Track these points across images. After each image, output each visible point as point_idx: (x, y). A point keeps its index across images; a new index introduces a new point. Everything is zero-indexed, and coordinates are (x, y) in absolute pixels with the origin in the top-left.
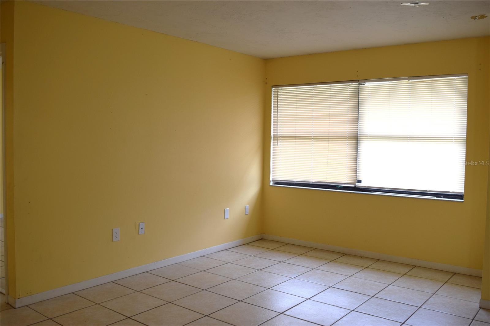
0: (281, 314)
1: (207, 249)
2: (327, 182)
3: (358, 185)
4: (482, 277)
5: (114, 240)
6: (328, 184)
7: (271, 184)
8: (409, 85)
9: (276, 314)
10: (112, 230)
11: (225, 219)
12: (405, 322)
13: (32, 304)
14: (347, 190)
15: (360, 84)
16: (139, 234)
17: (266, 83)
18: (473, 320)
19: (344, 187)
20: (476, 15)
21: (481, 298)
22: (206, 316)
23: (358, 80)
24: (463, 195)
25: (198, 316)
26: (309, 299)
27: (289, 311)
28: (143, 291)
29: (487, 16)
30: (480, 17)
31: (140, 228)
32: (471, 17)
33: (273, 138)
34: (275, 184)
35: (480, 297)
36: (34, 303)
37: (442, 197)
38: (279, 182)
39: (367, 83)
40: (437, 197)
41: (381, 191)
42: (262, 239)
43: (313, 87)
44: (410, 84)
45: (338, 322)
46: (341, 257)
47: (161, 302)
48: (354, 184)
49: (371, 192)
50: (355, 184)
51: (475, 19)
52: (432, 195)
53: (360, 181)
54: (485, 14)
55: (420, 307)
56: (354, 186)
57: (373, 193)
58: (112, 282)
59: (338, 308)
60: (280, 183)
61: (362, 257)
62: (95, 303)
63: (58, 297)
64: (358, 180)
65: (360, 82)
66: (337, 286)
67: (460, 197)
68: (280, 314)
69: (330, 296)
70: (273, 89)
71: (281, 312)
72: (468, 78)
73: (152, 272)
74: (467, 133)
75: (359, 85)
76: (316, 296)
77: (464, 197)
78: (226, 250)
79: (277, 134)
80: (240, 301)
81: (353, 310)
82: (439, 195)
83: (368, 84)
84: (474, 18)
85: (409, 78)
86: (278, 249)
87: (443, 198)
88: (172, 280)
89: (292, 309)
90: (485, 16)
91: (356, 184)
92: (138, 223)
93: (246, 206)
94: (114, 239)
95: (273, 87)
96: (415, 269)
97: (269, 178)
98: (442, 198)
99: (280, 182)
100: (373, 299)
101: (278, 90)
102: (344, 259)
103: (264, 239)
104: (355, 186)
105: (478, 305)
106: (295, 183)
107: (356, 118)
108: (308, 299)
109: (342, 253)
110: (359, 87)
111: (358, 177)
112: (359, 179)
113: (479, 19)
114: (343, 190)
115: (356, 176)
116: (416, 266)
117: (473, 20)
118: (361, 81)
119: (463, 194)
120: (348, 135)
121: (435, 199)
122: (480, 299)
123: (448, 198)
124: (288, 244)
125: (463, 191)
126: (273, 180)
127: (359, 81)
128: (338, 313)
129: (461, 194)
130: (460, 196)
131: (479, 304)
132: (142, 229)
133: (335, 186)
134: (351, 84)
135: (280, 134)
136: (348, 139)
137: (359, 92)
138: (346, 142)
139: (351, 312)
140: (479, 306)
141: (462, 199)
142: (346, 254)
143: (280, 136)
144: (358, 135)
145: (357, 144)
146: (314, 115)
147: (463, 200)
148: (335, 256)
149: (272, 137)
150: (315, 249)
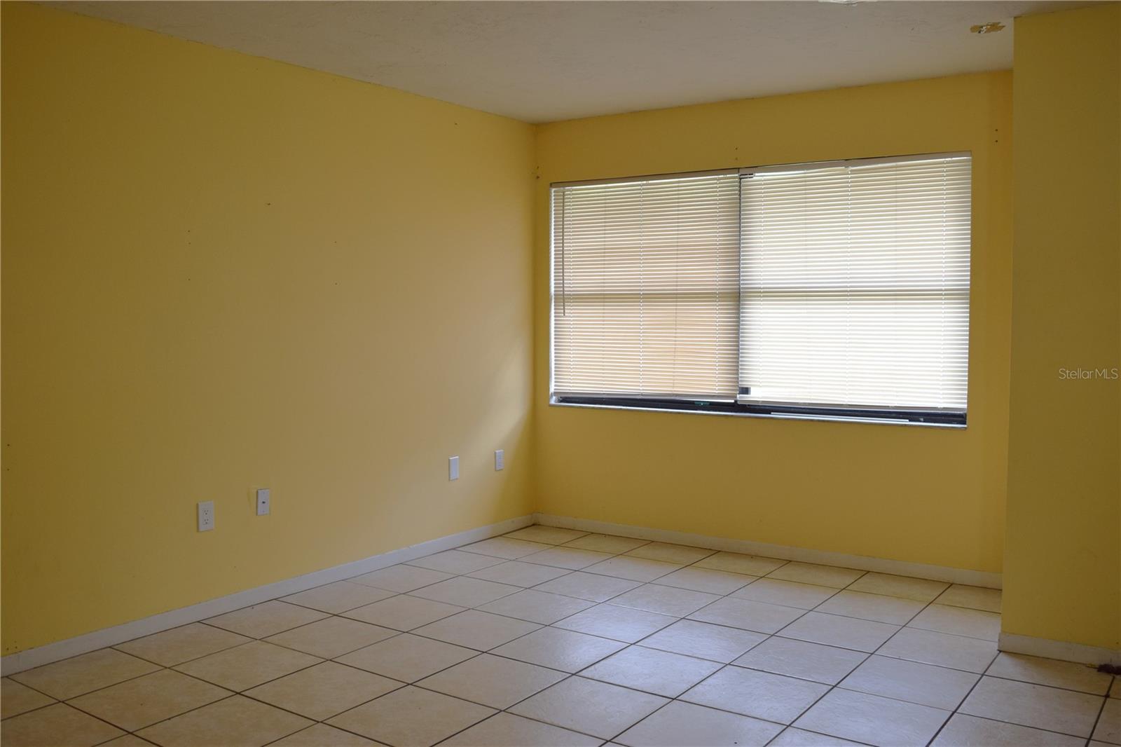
0: (574, 676)
1: (411, 547)
2: (673, 395)
3: (742, 398)
4: (1001, 590)
5: (201, 530)
6: (678, 398)
7: (553, 401)
8: (848, 178)
9: (561, 676)
10: (197, 505)
11: (449, 480)
12: (839, 683)
13: (20, 673)
14: (720, 411)
15: (742, 177)
16: (257, 514)
17: (538, 177)
18: (983, 675)
19: (712, 404)
20: (982, 24)
21: (1002, 631)
22: (409, 684)
23: (739, 168)
24: (966, 414)
25: (392, 685)
26: (634, 644)
27: (589, 669)
28: (269, 639)
29: (1004, 26)
30: (989, 27)
31: (260, 501)
32: (971, 29)
33: (555, 299)
34: (561, 402)
35: (999, 629)
36: (25, 671)
37: (922, 419)
38: (569, 398)
39: (757, 174)
40: (910, 421)
41: (792, 410)
42: (533, 525)
43: (640, 185)
44: (850, 176)
45: (696, 689)
46: (708, 558)
47: (310, 660)
48: (734, 397)
49: (770, 414)
50: (736, 397)
51: (980, 32)
52: (901, 416)
53: (745, 391)
54: (998, 21)
55: (872, 654)
56: (733, 401)
57: (774, 415)
58: (198, 622)
59: (696, 660)
60: (573, 400)
61: (753, 557)
62: (162, 666)
63: (78, 656)
64: (743, 388)
65: (742, 172)
66: (697, 616)
67: (961, 419)
68: (570, 677)
69: (679, 638)
70: (553, 190)
71: (574, 672)
72: (973, 161)
73: (289, 599)
74: (971, 280)
75: (741, 179)
76: (649, 638)
77: (968, 418)
78: (454, 549)
79: (563, 291)
80: (484, 652)
81: (729, 664)
82: (917, 417)
83: (759, 177)
84: (978, 29)
85: (847, 161)
86: (570, 545)
87: (924, 422)
88: (335, 615)
89: (597, 665)
90: (1000, 25)
91: (738, 396)
92: (256, 490)
93: (497, 451)
94: (202, 528)
95: (551, 185)
96: (866, 579)
97: (548, 389)
98: (920, 421)
99: (572, 398)
100: (773, 640)
101: (564, 192)
102: (714, 561)
103: (539, 525)
104: (736, 401)
105: (996, 646)
106: (606, 398)
107: (735, 252)
108: (632, 644)
109: (710, 549)
110: (740, 182)
111: (742, 381)
112: (745, 384)
113: (988, 31)
114: (709, 410)
115: (738, 378)
116: (868, 572)
117: (977, 33)
118: (744, 169)
119: (965, 412)
120: (719, 289)
121: (905, 425)
122: (1000, 631)
123: (935, 422)
124: (592, 533)
125: (965, 406)
126: (555, 393)
127: (740, 170)
128: (696, 670)
129: (961, 413)
130: (959, 418)
131: (997, 644)
132: (264, 502)
133: (693, 403)
134: (722, 176)
135: (570, 291)
136: (719, 297)
137: (740, 195)
138: (713, 305)
139: (725, 668)
140: (997, 648)
141: (965, 423)
142: (720, 551)
143: (570, 295)
144: (739, 289)
145: (739, 309)
146: (643, 247)
147: (965, 426)
148: (696, 556)
149: (553, 297)
150: (651, 542)
